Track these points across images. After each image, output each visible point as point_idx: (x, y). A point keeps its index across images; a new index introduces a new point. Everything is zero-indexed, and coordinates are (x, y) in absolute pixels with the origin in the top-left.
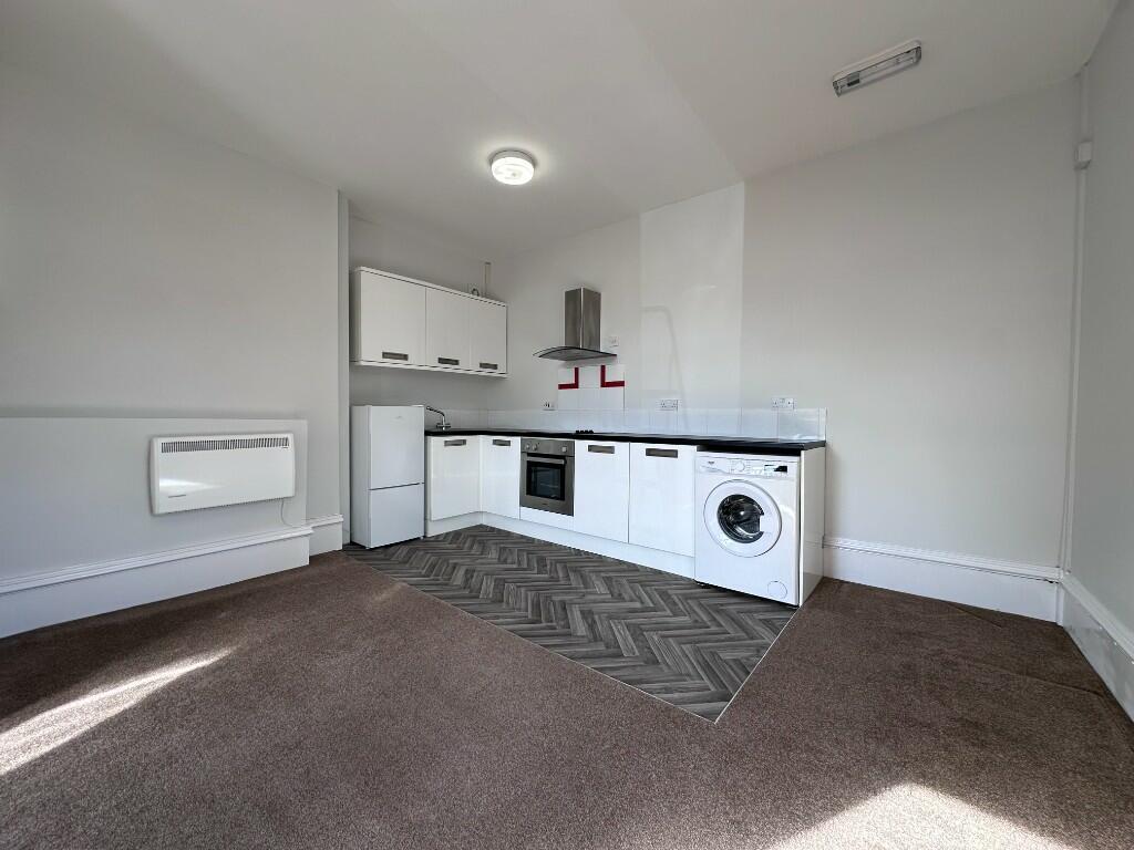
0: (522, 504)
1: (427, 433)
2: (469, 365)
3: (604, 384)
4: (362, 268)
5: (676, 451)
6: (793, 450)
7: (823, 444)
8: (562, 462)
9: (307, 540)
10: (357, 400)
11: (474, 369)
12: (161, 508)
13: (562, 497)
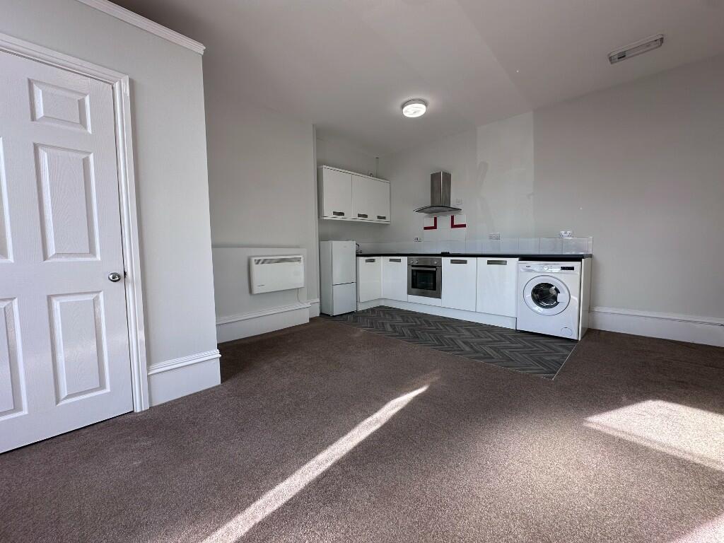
0: (409, 293)
1: (357, 255)
2: (372, 218)
3: (453, 226)
4: (324, 166)
5: (506, 262)
6: (577, 258)
7: (591, 256)
8: (435, 269)
9: (308, 310)
10: (323, 238)
11: (376, 220)
12: (256, 290)
13: (434, 289)
